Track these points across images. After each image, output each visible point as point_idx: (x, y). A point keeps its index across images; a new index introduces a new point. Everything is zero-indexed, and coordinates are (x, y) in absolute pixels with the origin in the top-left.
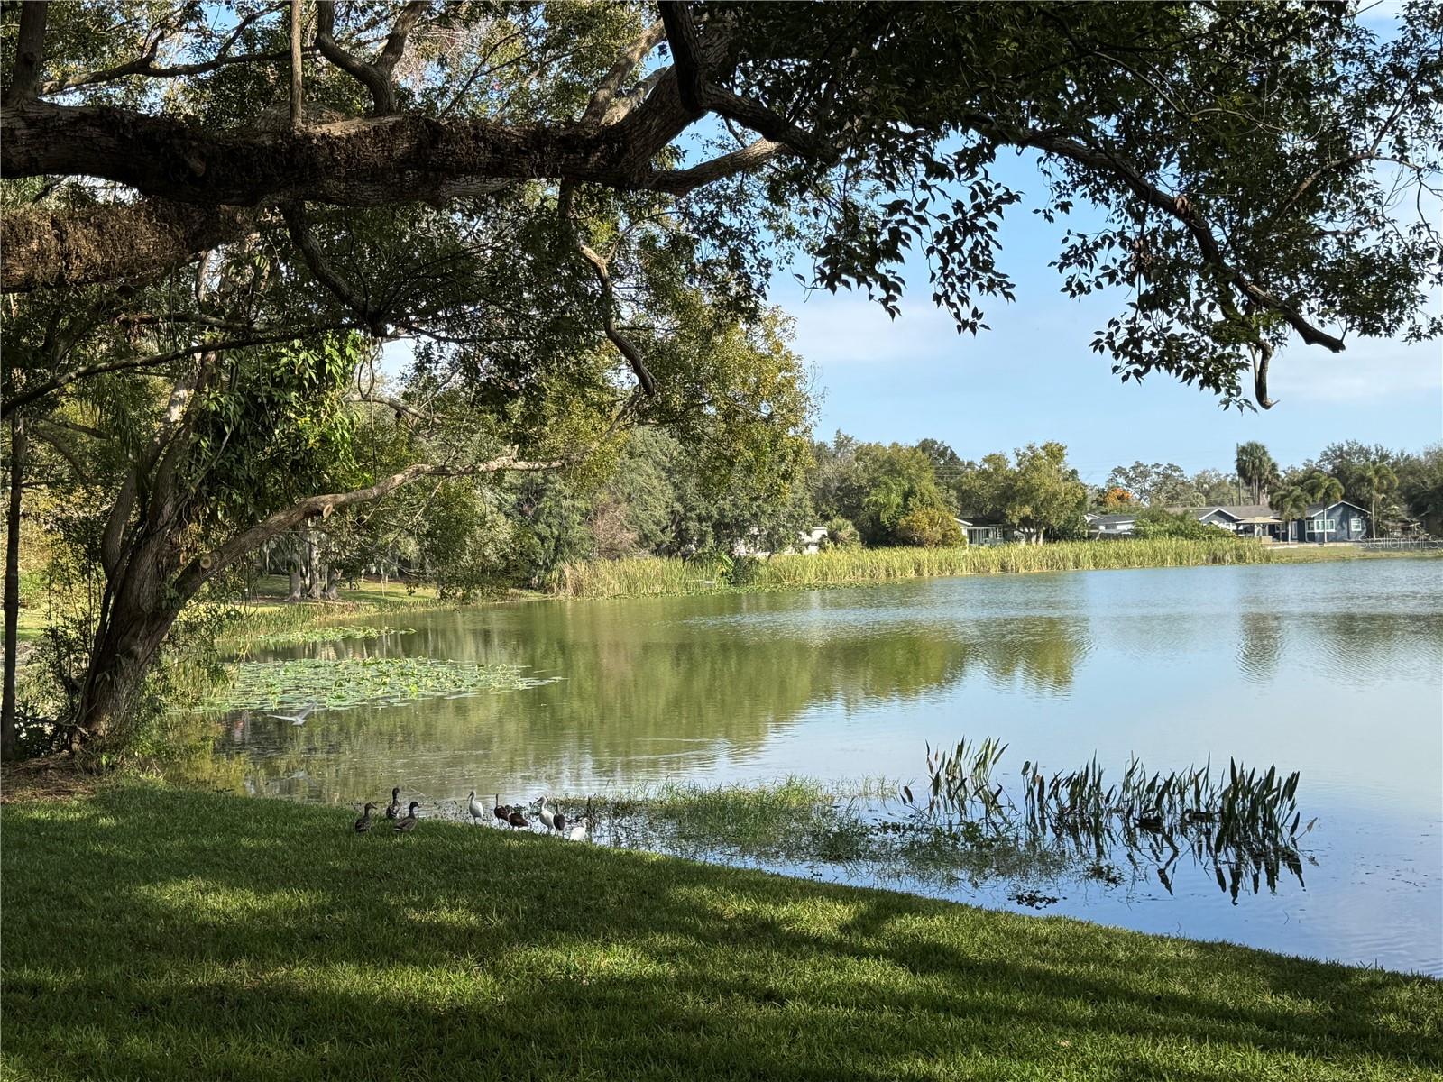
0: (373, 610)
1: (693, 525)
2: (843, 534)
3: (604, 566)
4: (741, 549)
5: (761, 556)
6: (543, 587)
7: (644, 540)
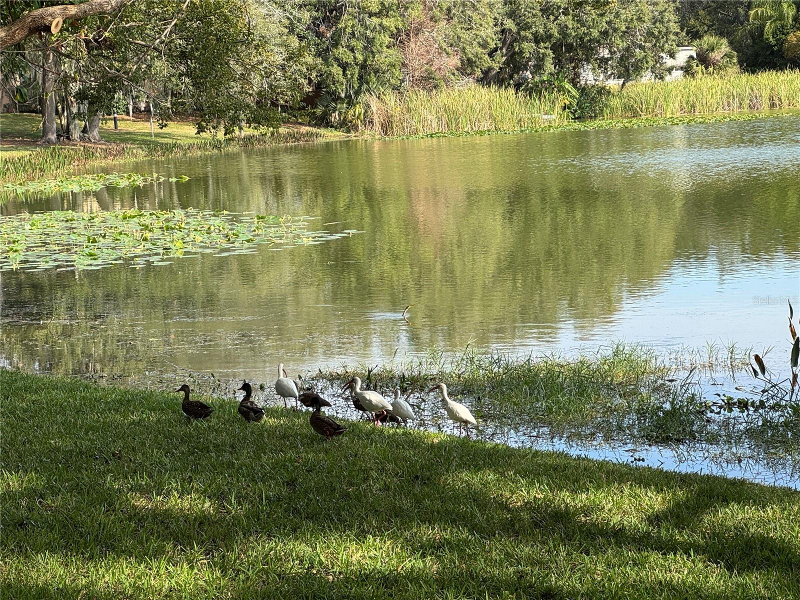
0: (141, 155)
1: (528, 47)
2: (716, 55)
3: (419, 98)
4: (588, 76)
5: (613, 84)
6: (345, 125)
7: (467, 66)
